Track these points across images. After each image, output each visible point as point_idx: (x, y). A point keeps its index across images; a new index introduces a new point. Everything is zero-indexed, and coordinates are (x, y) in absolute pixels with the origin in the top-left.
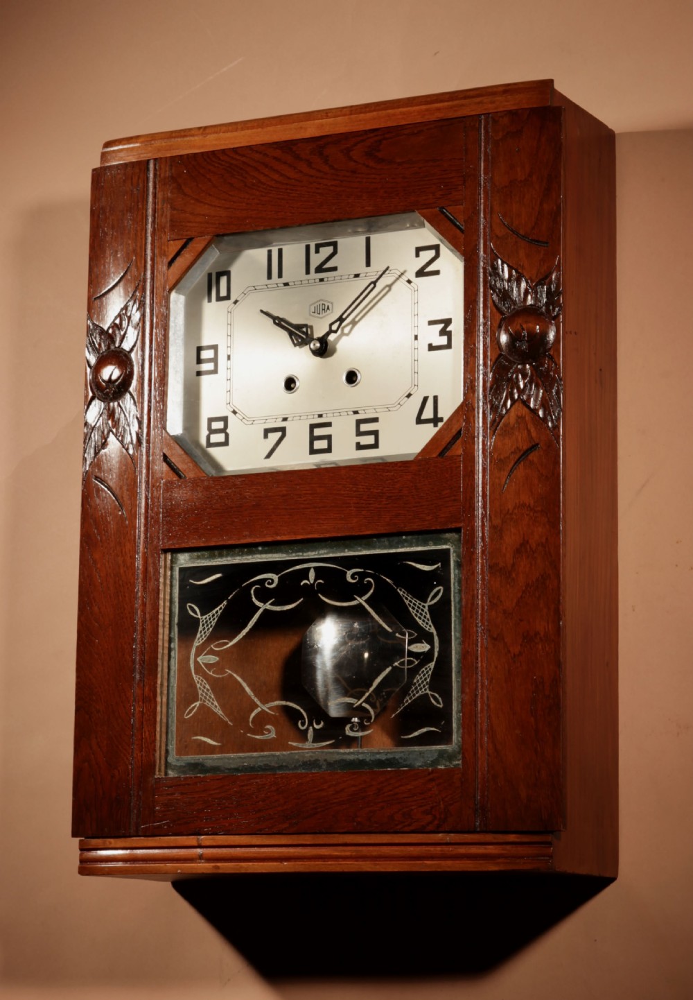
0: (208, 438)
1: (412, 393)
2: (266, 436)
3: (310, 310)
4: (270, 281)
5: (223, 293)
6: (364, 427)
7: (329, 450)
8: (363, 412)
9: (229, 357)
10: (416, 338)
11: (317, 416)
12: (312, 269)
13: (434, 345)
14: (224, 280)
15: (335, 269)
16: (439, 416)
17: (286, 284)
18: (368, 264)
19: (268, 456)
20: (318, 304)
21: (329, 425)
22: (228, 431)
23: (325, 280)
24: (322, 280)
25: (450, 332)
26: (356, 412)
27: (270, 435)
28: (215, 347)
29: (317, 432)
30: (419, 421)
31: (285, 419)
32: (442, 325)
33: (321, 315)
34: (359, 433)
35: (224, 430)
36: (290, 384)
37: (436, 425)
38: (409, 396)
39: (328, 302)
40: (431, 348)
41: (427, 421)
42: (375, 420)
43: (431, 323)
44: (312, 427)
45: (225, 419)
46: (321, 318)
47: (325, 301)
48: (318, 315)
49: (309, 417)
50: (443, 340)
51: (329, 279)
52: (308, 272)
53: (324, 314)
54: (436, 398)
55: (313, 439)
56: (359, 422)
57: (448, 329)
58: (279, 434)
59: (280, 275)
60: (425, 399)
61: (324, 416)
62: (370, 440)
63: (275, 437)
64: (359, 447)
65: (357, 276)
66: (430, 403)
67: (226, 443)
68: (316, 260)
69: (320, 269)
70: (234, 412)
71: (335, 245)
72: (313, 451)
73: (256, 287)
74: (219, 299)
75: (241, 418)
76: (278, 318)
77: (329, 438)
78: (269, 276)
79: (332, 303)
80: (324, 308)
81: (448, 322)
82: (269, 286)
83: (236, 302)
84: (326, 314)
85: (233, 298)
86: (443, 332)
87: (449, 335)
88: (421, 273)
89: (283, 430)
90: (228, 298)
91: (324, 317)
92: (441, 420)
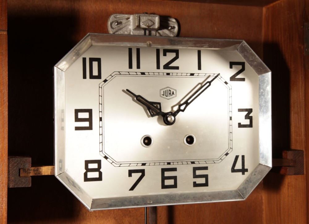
0: (86, 175)
1: (228, 152)
2: (130, 175)
3: (160, 93)
4: (130, 70)
5: (95, 73)
6: (198, 172)
7: (175, 186)
8: (198, 163)
9: (101, 119)
10: (231, 118)
11: (166, 163)
12: (162, 66)
13: (242, 124)
14: (95, 64)
15: (177, 68)
16: (246, 168)
17: (143, 74)
18: (200, 68)
19: (132, 189)
20: (166, 89)
21: (175, 170)
22: (101, 170)
23: (171, 74)
24: (168, 74)
25: (252, 117)
26: (193, 163)
27: (133, 174)
28: (90, 111)
29: (167, 174)
30: (233, 170)
31: (144, 164)
32: (247, 113)
33: (168, 98)
34: (195, 176)
35: (98, 170)
36: (147, 141)
37: (243, 174)
38: (227, 154)
39: (173, 89)
40: (240, 125)
41: (238, 171)
42: (206, 168)
43: (240, 110)
44: (163, 170)
45: (99, 162)
46: (168, 99)
47: (171, 88)
48: (166, 97)
49: (161, 164)
50: (247, 122)
51: (173, 74)
52: (158, 67)
53: (170, 97)
54: (243, 157)
55: (164, 178)
56: (195, 169)
57: (250, 115)
58: (140, 174)
59: (138, 67)
60: (237, 157)
61: (171, 163)
62: (203, 181)
63: (136, 176)
64: (195, 185)
65: (192, 75)
66: (240, 159)
67: (100, 179)
68: (164, 60)
69: (166, 67)
70: (106, 158)
71: (177, 52)
72: (164, 187)
73: (121, 73)
74: (92, 77)
75: (111, 162)
76: (139, 96)
77: (175, 178)
78: (131, 67)
79: (176, 90)
80: (169, 93)
81: (250, 111)
82: (130, 73)
83: (105, 81)
84: (172, 97)
85: (103, 77)
86: (247, 117)
87: (251, 119)
88: (233, 78)
89: (143, 171)
90: (99, 77)
91: (171, 98)
92: (247, 170)
